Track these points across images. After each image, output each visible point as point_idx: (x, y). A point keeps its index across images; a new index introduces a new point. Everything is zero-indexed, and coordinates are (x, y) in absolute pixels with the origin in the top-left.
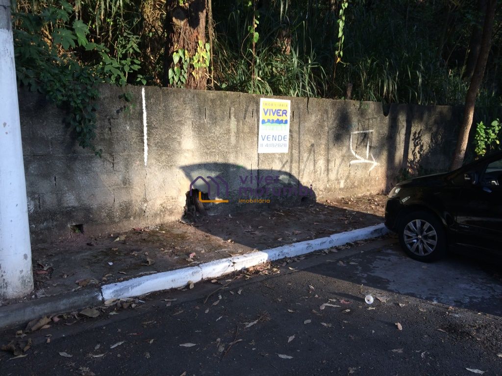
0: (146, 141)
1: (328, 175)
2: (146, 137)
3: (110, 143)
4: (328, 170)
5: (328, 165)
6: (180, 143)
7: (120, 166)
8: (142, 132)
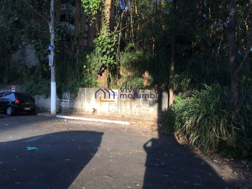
0: (86, 98)
1: (131, 110)
2: (86, 97)
3: (80, 98)
4: (131, 109)
5: (131, 108)
6: (91, 98)
7: (81, 102)
8: (85, 96)
